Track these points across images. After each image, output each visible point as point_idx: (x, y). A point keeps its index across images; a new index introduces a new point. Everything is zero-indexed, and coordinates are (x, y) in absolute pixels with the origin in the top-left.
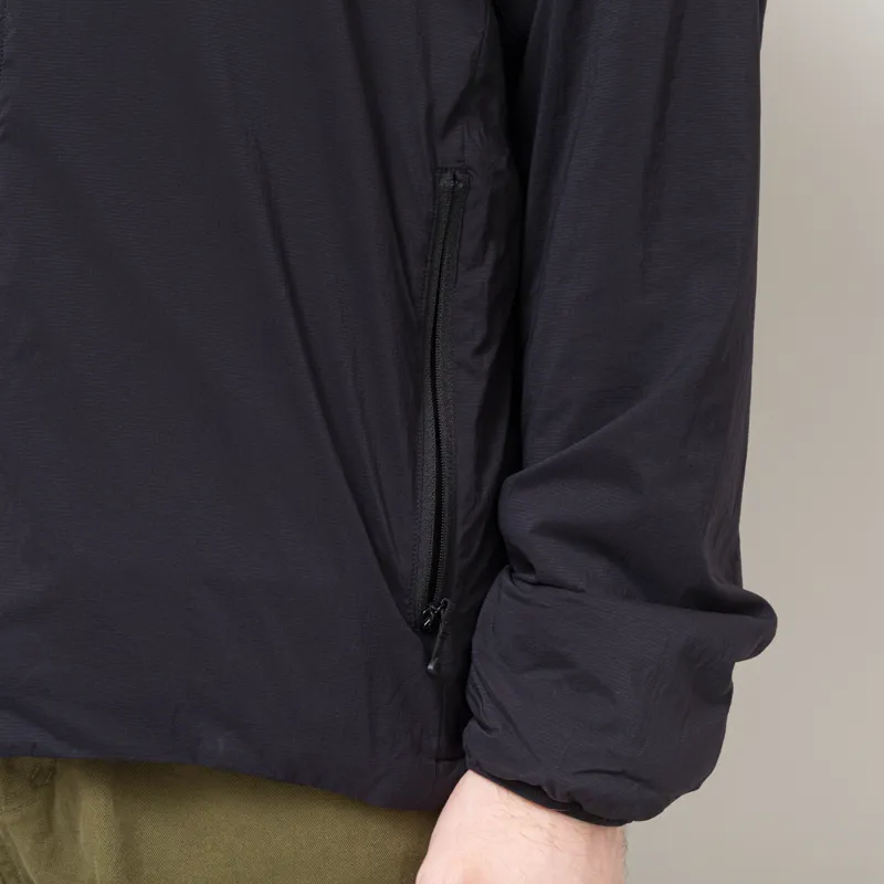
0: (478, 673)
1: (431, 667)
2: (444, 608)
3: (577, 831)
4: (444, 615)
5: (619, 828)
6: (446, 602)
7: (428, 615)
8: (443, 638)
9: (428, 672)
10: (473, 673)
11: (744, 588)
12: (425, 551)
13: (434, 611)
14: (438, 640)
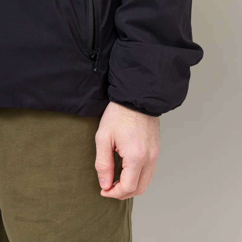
0: (112, 71)
1: (95, 70)
2: (98, 51)
3: (144, 117)
4: (98, 54)
5: (157, 117)
6: (98, 50)
7: (93, 54)
8: (98, 61)
9: (94, 72)
10: (110, 71)
11: (193, 41)
12: (91, 33)
13: (94, 52)
14: (97, 61)
